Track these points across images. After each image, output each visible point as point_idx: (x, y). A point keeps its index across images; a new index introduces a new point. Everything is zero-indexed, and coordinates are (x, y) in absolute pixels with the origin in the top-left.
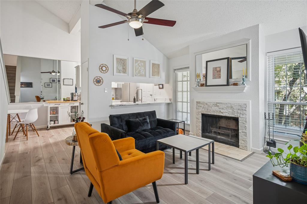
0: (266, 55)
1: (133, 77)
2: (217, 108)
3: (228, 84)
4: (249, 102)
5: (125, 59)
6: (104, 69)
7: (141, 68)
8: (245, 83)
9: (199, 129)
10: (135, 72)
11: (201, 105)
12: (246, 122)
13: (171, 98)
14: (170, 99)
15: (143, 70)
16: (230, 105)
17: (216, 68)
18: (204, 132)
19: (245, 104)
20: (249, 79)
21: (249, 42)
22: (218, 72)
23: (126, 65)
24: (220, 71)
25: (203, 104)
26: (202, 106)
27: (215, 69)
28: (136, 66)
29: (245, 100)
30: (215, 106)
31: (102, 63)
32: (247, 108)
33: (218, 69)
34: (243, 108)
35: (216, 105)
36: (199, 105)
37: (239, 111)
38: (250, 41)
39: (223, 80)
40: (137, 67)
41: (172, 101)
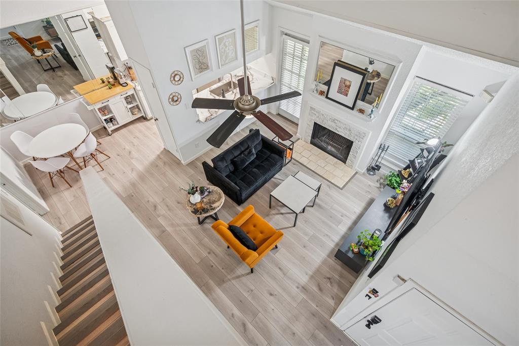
0: (414, 79)
1: (219, 68)
2: (334, 125)
3: (352, 109)
4: (369, 133)
5: (203, 47)
6: (177, 78)
7: (229, 49)
8: (372, 116)
9: (309, 136)
10: (221, 61)
11: (315, 113)
12: (359, 148)
13: (275, 76)
14: (272, 78)
15: (232, 51)
16: (348, 128)
17: (345, 80)
18: (313, 138)
19: (365, 134)
20: (379, 111)
21: (399, 66)
22: (346, 86)
23: (207, 56)
24: (349, 87)
25: (318, 113)
26: (317, 114)
27: (343, 81)
28: (221, 48)
29: (366, 129)
30: (332, 122)
31: (173, 71)
32: (366, 137)
33: (348, 83)
34: (362, 136)
35: (334, 121)
36: (313, 112)
37: (356, 137)
38: (401, 64)
39: (349, 100)
40: (223, 50)
41: (276, 81)
